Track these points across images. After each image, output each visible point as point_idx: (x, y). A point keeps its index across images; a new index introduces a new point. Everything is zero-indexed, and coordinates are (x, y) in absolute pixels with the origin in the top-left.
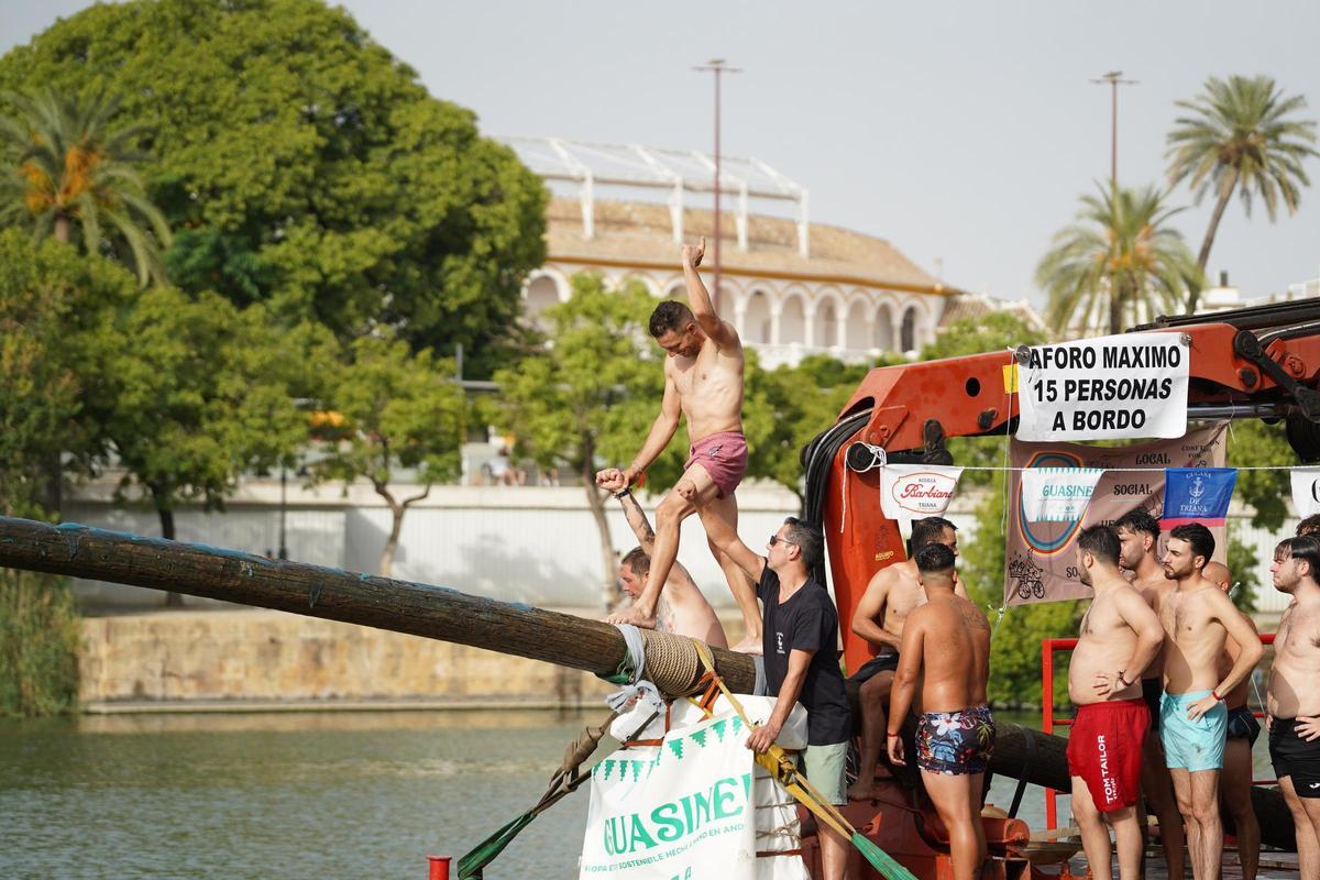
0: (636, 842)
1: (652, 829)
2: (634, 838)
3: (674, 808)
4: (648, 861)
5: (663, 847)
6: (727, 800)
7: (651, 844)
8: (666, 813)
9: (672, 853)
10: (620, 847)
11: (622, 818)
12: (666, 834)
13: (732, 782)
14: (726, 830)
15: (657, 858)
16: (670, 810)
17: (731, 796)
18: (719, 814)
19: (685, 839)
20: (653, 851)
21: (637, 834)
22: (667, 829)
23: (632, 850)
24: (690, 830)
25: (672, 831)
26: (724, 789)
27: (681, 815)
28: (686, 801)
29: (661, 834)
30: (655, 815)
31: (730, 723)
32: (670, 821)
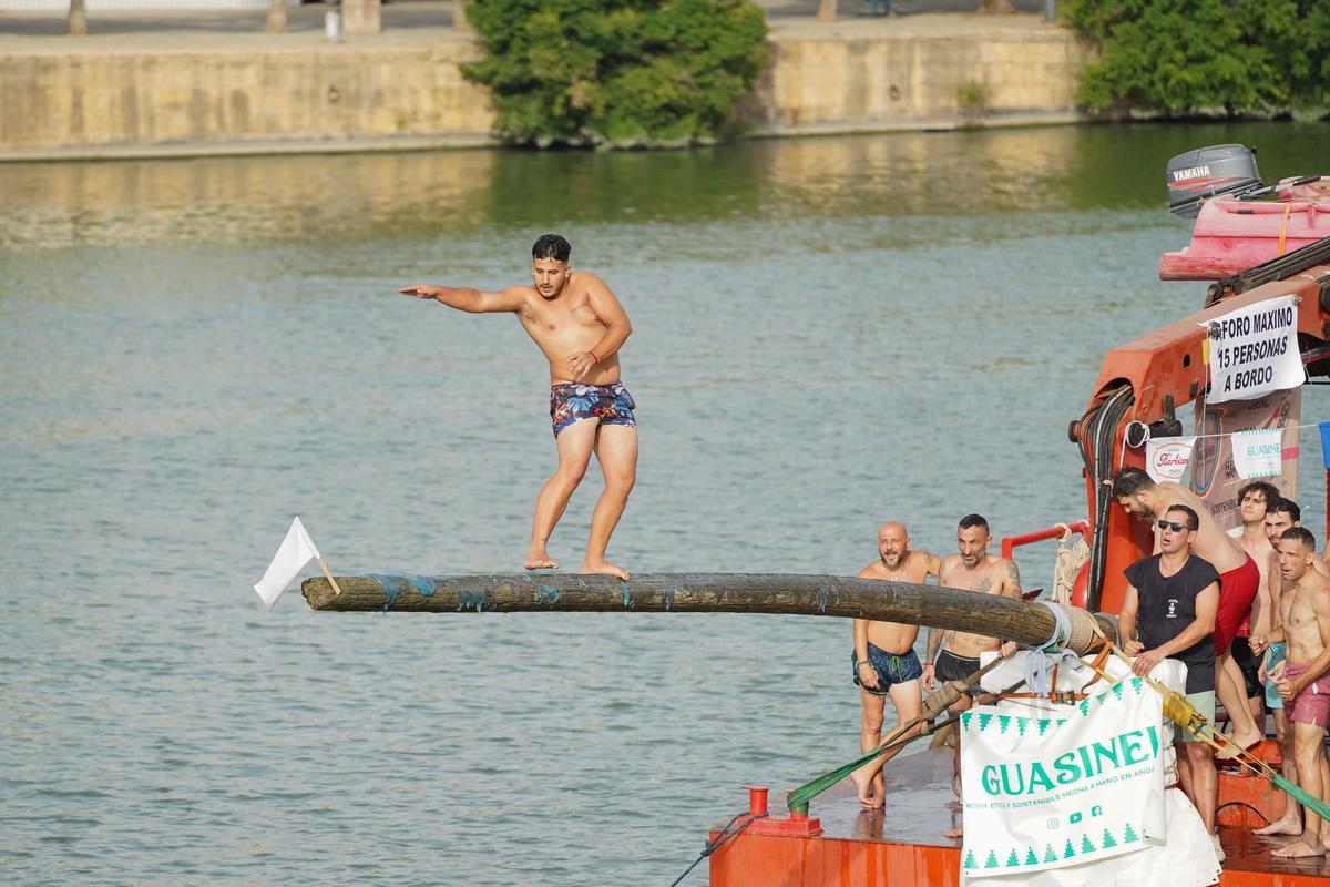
0: (1035, 786)
1: (1053, 774)
2: (1033, 782)
3: (1073, 756)
4: (1046, 801)
5: (1061, 789)
6: (1136, 749)
7: (1050, 786)
8: (1066, 761)
9: (1069, 793)
10: (1015, 789)
11: (1018, 766)
12: (1065, 778)
13: (1138, 734)
14: (1136, 774)
15: (1055, 798)
16: (1069, 758)
17: (1137, 745)
18: (1130, 761)
19: (1083, 781)
20: (1053, 793)
21: (1037, 778)
22: (1064, 774)
23: (1031, 791)
24: (1089, 774)
25: (1069, 775)
26: (1131, 740)
27: (1078, 762)
28: (1083, 751)
29: (1060, 779)
30: (1057, 765)
31: (1127, 686)
32: (1071, 767)
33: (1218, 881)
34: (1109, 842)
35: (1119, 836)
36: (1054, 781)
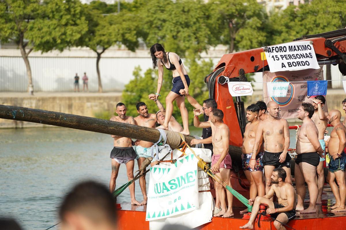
0: (164, 190)
1: (169, 186)
2: (163, 189)
3: (175, 180)
4: (168, 195)
5: (172, 191)
6: (191, 178)
7: (168, 190)
8: (172, 182)
9: (174, 193)
10: (159, 191)
11: (160, 183)
12: (173, 188)
13: (191, 172)
14: (191, 186)
15: (170, 194)
17: (191, 176)
18: (189, 182)
19: (178, 189)
20: (169, 192)
23: (163, 192)
24: (180, 186)
25: (174, 187)
26: (189, 175)
27: (177, 182)
28: (178, 178)
29: (171, 188)
30: (169, 183)
31: (190, 157)
32: (174, 184)
33: (211, 221)
34: (183, 208)
35: (185, 206)
36: (170, 189)
